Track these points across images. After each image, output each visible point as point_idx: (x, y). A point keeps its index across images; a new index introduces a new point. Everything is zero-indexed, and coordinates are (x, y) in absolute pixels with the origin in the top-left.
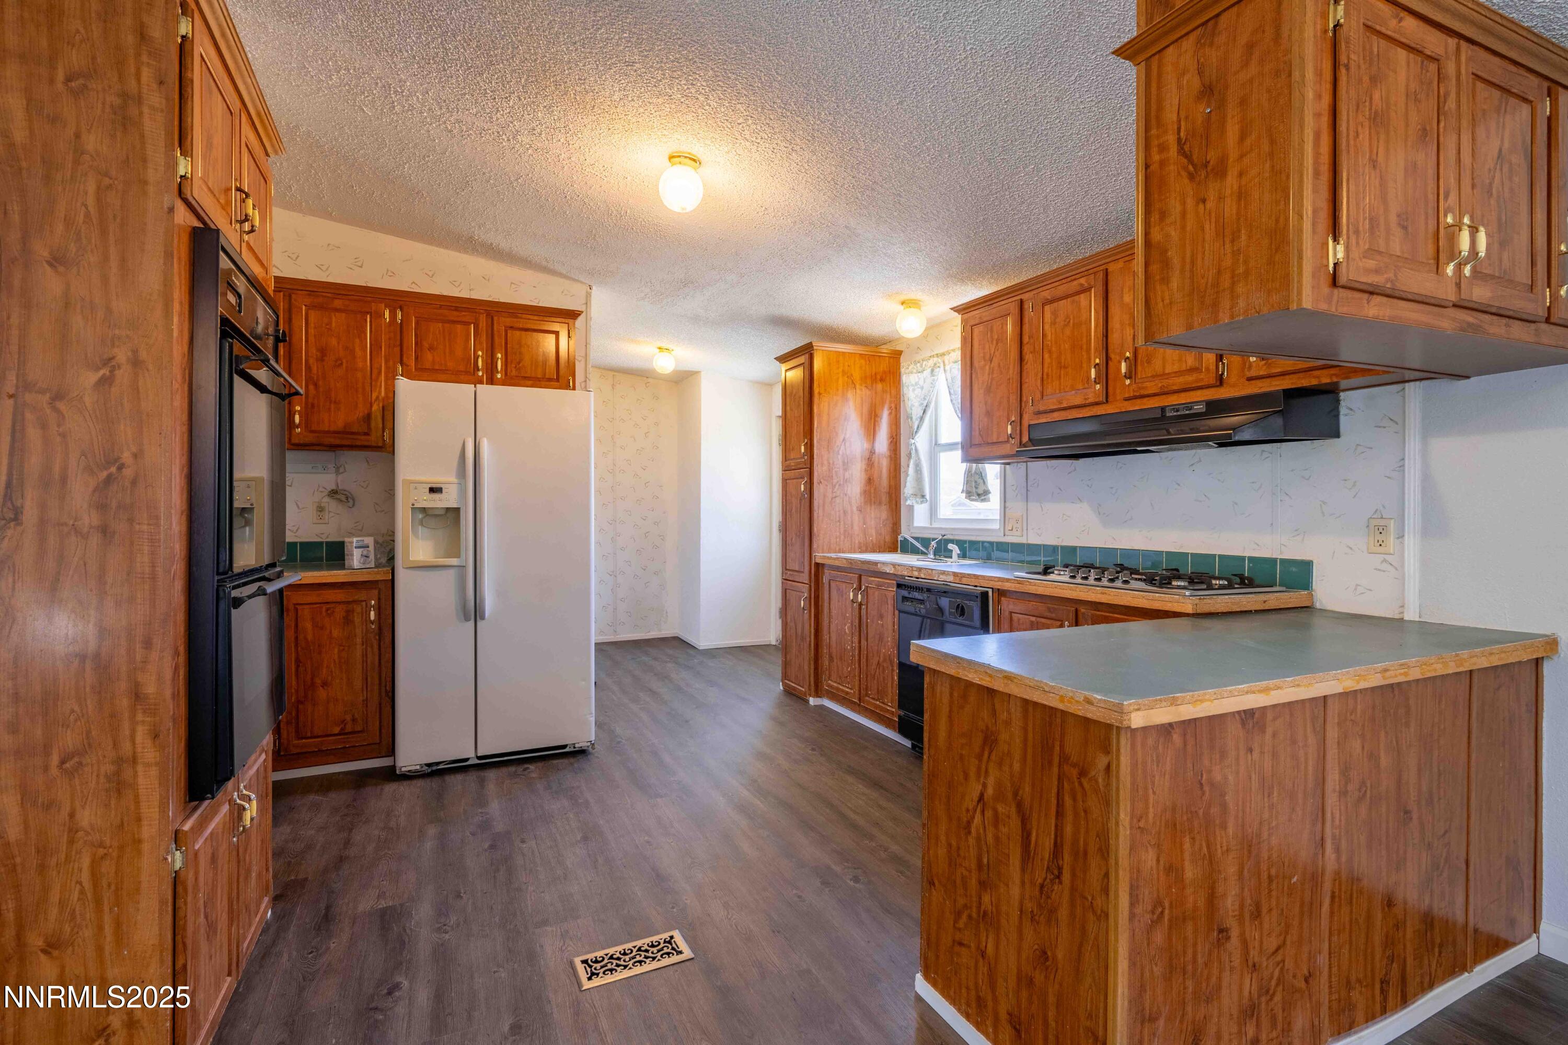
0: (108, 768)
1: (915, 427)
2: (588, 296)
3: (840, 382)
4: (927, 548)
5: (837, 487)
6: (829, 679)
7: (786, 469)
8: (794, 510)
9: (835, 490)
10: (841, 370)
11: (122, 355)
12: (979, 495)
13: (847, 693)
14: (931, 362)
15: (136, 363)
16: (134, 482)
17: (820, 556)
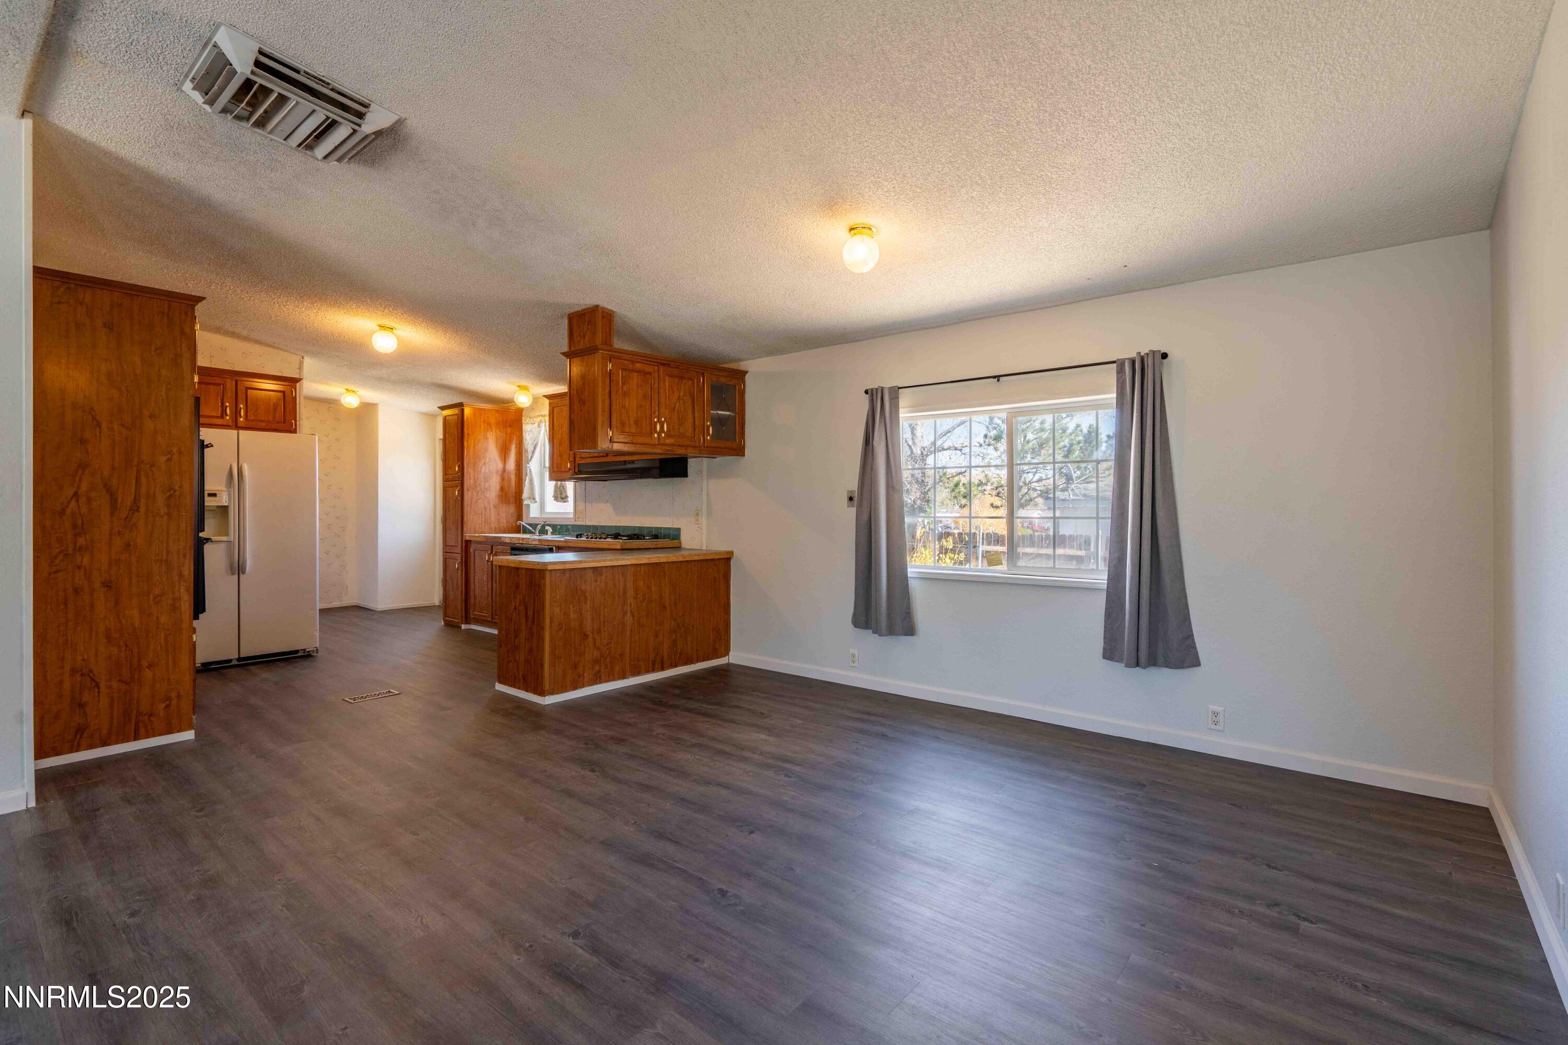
0: (170, 602)
1: (530, 457)
2: (301, 363)
3: (482, 427)
4: (535, 530)
5: (480, 492)
6: (475, 611)
7: (446, 480)
8: (451, 508)
9: (479, 494)
10: (482, 420)
11: (175, 450)
12: (562, 499)
13: (485, 616)
14: (538, 419)
15: (180, 453)
16: (179, 497)
17: (468, 536)
